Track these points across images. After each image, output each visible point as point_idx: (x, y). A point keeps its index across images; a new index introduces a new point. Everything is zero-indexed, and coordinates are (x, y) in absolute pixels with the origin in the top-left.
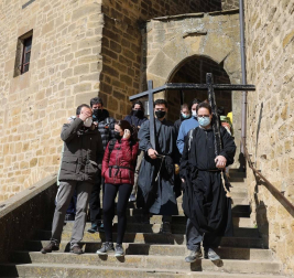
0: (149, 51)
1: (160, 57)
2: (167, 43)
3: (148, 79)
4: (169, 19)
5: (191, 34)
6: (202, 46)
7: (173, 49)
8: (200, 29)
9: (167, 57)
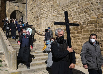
0: (7, 7)
1: (9, 9)
2: (11, 7)
3: (7, 14)
4: (11, 2)
5: (16, 6)
6: (18, 8)
7: (12, 8)
8: (18, 5)
9: (11, 9)
